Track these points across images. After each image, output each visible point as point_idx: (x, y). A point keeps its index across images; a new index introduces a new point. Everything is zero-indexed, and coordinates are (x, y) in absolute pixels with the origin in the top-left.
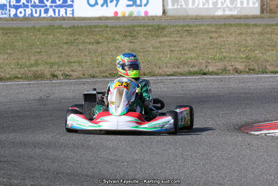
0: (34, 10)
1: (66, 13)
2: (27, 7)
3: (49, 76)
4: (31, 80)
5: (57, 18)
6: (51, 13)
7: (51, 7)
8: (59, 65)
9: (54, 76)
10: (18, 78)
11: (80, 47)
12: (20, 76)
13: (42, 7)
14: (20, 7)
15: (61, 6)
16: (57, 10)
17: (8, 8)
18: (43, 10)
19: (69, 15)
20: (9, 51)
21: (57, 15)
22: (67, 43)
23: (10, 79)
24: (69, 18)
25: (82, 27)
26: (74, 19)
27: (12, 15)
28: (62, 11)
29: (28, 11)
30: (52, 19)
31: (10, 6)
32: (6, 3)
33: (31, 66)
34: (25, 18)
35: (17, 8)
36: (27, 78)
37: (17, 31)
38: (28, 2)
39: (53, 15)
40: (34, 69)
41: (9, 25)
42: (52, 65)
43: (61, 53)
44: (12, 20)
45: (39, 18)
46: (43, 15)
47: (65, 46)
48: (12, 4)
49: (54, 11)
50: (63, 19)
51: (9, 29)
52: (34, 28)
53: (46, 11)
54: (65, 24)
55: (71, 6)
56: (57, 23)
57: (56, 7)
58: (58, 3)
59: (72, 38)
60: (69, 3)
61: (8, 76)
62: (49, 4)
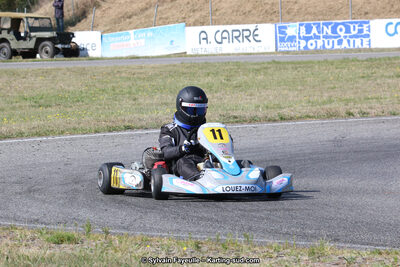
0: (326, 41)
1: (362, 44)
2: (318, 38)
3: (344, 114)
4: (324, 119)
5: (351, 50)
6: (345, 44)
7: (345, 37)
8: (355, 103)
9: (350, 114)
10: (310, 117)
11: (379, 81)
12: (311, 114)
13: (335, 37)
14: (311, 38)
15: (356, 36)
16: (352, 40)
17: (297, 40)
18: (336, 41)
19: (365, 46)
20: (299, 88)
21: (352, 46)
22: (363, 77)
23: (300, 118)
24: (365, 50)
25: (380, 59)
26: (371, 50)
27: (302, 48)
28: (358, 41)
29: (320, 43)
30: (347, 51)
31: (300, 38)
32: (295, 34)
33: (324, 103)
34: (316, 51)
35: (307, 39)
36: (319, 117)
37: (308, 65)
38: (319, 32)
39: (348, 47)
40: (328, 106)
41: (300, 58)
42: (347, 101)
43: (357, 88)
44: (302, 53)
45: (332, 50)
46: (336, 47)
47: (362, 81)
48: (301, 35)
49: (349, 41)
50: (360, 50)
51: (299, 63)
52: (326, 61)
53: (340, 42)
54: (361, 56)
55: (368, 36)
56: (352, 55)
57: (350, 37)
58: (353, 33)
59: (369, 72)
60: (365, 32)
61: (299, 115)
62: (342, 34)
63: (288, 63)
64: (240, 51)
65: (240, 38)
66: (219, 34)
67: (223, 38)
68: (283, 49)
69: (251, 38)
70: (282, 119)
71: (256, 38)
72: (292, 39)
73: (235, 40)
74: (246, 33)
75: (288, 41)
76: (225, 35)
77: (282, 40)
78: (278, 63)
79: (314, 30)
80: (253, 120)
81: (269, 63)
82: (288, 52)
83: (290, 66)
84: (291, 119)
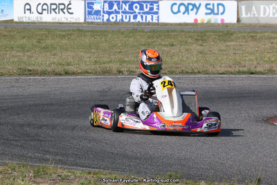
0: (124, 16)
1: (152, 19)
2: (118, 13)
3: (115, 72)
4: (99, 75)
5: (142, 23)
6: (139, 19)
7: (139, 13)
9: (120, 72)
10: (88, 73)
13: (131, 13)
14: (112, 13)
15: (147, 13)
16: (144, 16)
17: (102, 14)
18: (132, 16)
19: (155, 21)
20: (93, 51)
21: (144, 21)
23: (80, 74)
24: (154, 24)
27: (105, 20)
28: (149, 17)
29: (119, 17)
30: (139, 23)
31: (104, 12)
32: (100, 9)
34: (116, 23)
35: (109, 13)
36: (96, 73)
37: (104, 33)
38: (119, 9)
39: (141, 21)
42: (123, 62)
45: (129, 23)
46: (132, 20)
48: (105, 10)
49: (142, 17)
50: (149, 24)
51: (97, 32)
52: (119, 31)
53: (135, 17)
55: (157, 13)
57: (144, 13)
58: (146, 10)
59: (150, 41)
60: (155, 10)
61: (80, 71)
62: (137, 11)
63: (89, 31)
64: (56, 21)
65: (57, 11)
66: (40, 6)
67: (43, 10)
68: (90, 21)
69: (65, 11)
70: (67, 73)
71: (69, 11)
72: (97, 12)
73: (52, 11)
74: (62, 7)
75: (94, 14)
76: (45, 7)
77: (90, 13)
78: (82, 31)
79: (115, 7)
80: (43, 73)
81: (74, 31)
82: (92, 23)
83: (89, 33)
84: (73, 74)
